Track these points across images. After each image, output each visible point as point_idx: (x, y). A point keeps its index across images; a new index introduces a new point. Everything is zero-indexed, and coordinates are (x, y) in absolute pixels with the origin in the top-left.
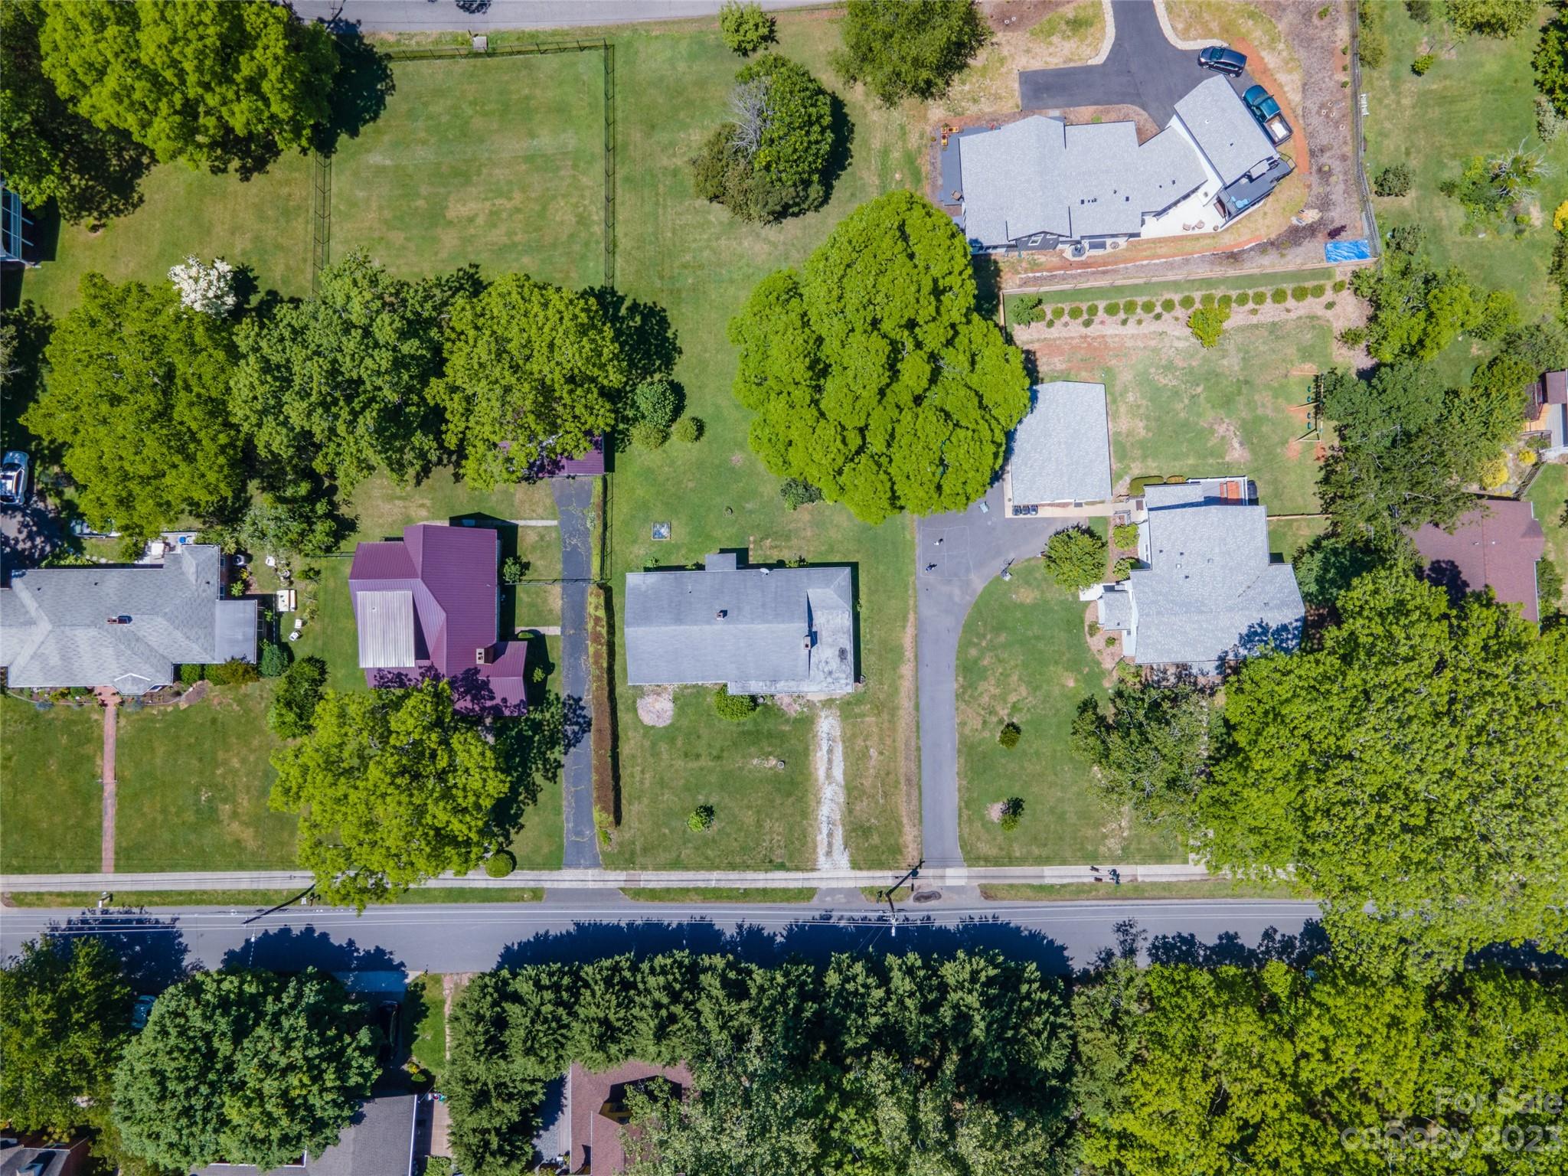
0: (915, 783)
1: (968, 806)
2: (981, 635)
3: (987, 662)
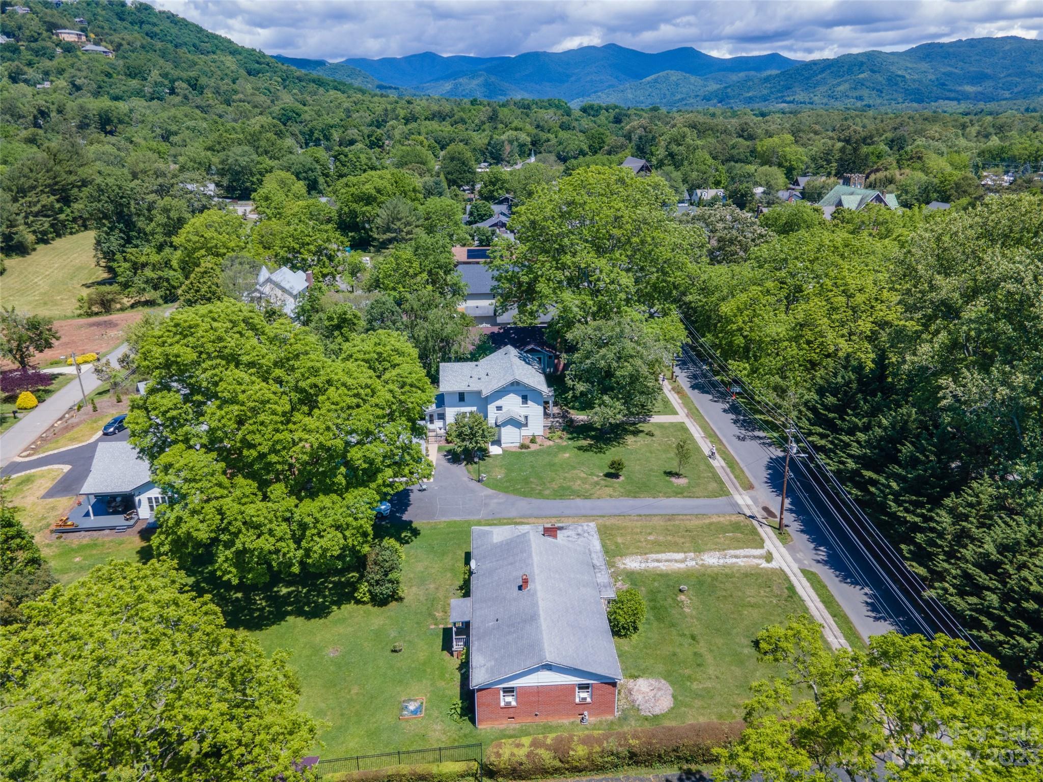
0: (671, 517)
1: (679, 492)
2: (533, 489)
3: (555, 486)
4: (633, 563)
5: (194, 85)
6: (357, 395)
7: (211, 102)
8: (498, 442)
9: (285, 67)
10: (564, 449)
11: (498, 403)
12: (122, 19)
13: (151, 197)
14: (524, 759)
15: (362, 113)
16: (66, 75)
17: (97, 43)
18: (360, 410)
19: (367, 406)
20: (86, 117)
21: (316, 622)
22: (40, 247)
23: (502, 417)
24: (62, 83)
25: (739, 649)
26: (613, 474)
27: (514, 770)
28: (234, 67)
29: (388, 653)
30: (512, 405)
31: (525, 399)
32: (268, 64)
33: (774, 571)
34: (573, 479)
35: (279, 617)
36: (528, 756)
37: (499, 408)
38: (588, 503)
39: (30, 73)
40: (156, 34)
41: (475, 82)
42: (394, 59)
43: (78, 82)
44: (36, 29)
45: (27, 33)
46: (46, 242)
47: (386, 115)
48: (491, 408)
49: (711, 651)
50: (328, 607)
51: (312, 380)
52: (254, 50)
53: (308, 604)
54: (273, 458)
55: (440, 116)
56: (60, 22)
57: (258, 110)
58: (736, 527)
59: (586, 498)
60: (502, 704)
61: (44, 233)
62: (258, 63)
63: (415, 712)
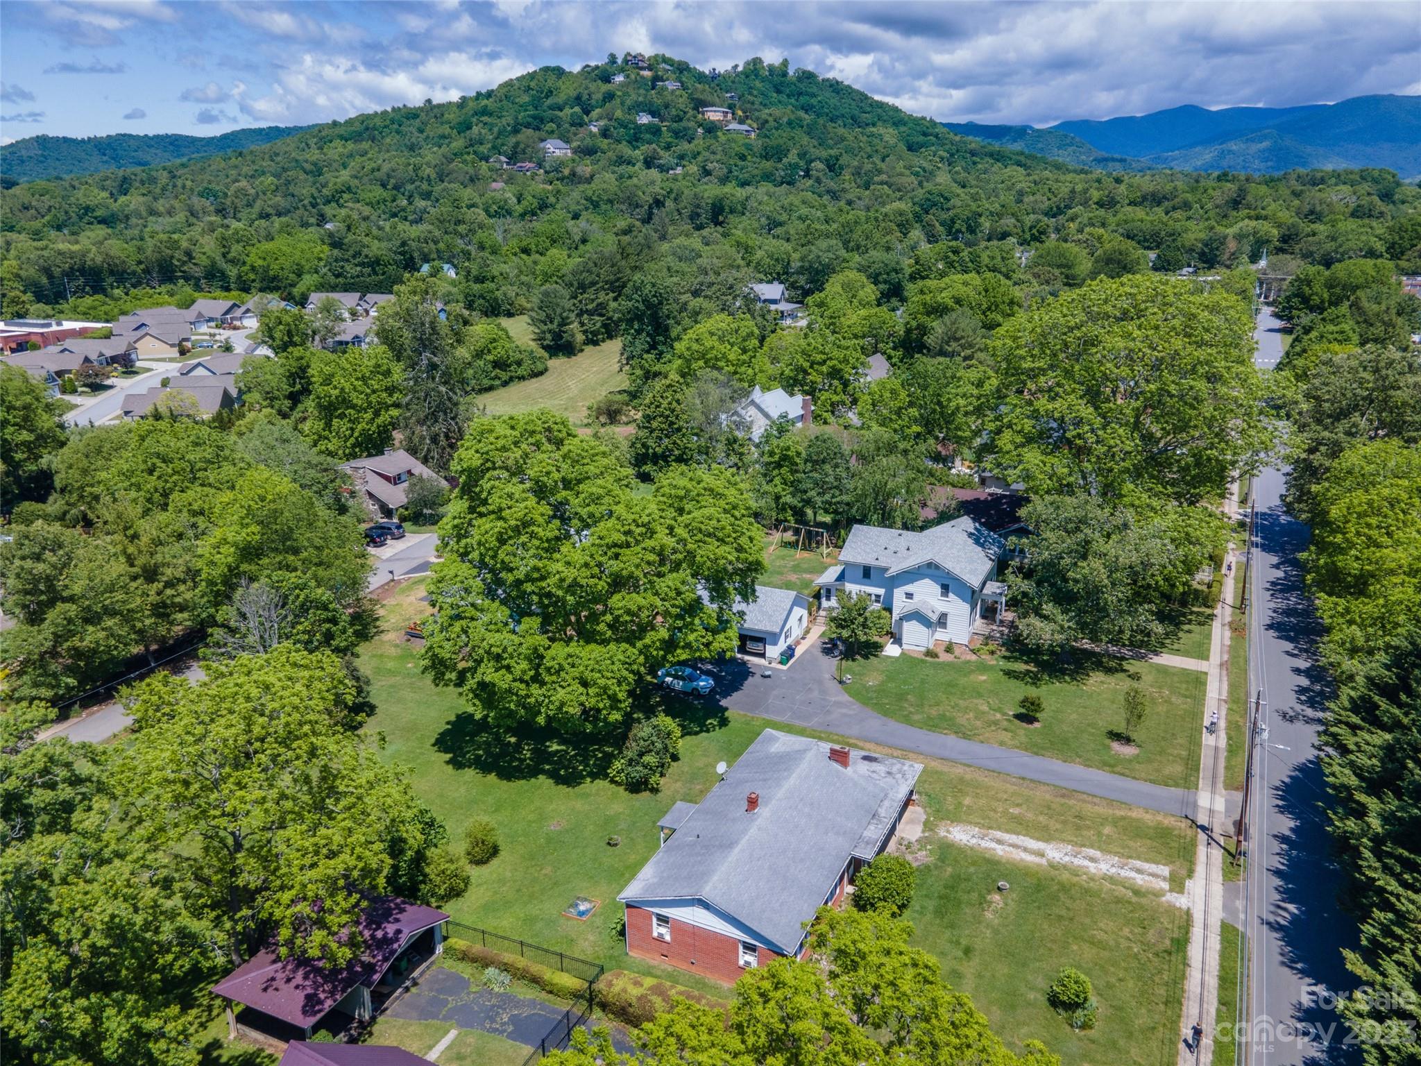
0: (1069, 793)
1: (1110, 765)
2: (902, 709)
3: (934, 712)
4: (960, 835)
5: (833, 167)
6: (627, 533)
7: (846, 185)
8: (898, 641)
9: (958, 138)
10: (983, 668)
11: (909, 588)
12: (778, 92)
13: (684, 298)
14: (634, 1002)
15: (1038, 197)
16: (700, 158)
17: (741, 122)
18: (627, 551)
19: (638, 549)
20: (698, 206)
21: (563, 789)
22: (589, 349)
23: (910, 606)
24: (693, 169)
25: (1023, 989)
26: (1027, 715)
27: (623, 1009)
28: (892, 141)
29: (603, 844)
30: (926, 594)
31: (945, 589)
32: (937, 136)
33: (1171, 910)
34: (966, 710)
35: (533, 772)
36: (639, 999)
37: (909, 596)
38: (963, 744)
39: (666, 157)
40: (813, 106)
41: (1255, 147)
42: (1132, 119)
43: (710, 166)
44: (682, 107)
45: (674, 112)
46: (596, 343)
47: (1072, 199)
48: (899, 594)
49: (980, 976)
50: (583, 777)
51: (592, 508)
52: (924, 118)
53: (566, 768)
54: (529, 587)
55: (1154, 199)
56: (709, 99)
57: (898, 194)
58: (1163, 834)
59: (965, 737)
60: (655, 934)
61: (595, 333)
62: (925, 134)
63: (582, 914)
